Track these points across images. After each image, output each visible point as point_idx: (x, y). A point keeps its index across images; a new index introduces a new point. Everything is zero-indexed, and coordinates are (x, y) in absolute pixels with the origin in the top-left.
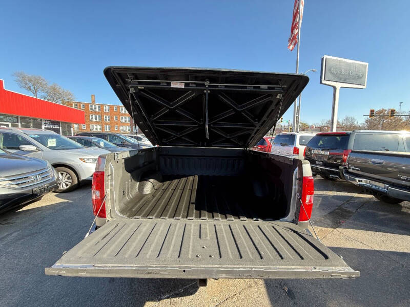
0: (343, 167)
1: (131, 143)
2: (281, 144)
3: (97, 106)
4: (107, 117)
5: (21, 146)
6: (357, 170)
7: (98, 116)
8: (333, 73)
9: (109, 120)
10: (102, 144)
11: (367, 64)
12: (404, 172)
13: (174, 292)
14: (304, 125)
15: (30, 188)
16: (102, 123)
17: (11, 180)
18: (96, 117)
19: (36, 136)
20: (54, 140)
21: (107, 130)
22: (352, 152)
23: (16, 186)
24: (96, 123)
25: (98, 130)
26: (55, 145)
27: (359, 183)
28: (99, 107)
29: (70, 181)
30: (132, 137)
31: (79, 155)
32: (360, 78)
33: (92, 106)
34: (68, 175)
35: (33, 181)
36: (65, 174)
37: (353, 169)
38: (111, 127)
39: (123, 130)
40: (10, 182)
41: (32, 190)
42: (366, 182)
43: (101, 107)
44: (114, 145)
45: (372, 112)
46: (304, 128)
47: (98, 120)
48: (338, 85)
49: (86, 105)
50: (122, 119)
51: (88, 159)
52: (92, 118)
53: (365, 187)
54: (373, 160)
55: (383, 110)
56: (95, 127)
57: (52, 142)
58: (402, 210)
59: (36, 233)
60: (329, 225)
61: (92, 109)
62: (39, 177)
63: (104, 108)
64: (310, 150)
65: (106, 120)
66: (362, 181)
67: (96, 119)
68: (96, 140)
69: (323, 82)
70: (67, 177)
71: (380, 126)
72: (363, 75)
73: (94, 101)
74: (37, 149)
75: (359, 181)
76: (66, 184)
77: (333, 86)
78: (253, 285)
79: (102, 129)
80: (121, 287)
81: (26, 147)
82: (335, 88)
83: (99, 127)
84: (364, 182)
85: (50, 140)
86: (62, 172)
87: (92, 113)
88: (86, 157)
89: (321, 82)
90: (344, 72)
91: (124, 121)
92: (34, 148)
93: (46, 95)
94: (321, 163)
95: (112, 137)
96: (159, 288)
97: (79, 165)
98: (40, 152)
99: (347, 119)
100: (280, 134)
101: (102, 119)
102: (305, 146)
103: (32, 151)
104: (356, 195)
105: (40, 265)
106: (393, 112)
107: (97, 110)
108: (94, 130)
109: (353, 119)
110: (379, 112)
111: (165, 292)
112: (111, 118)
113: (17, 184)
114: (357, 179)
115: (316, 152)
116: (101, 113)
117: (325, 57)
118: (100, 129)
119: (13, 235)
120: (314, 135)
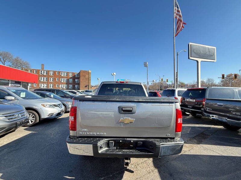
0: (203, 109)
1: (70, 96)
2: (167, 95)
3: (45, 72)
4: (52, 78)
5: (5, 97)
6: (210, 110)
7: (45, 78)
8: (196, 53)
9: (53, 81)
10: (52, 96)
11: (215, 48)
12: (237, 111)
13: (107, 176)
14: (182, 83)
15: (15, 122)
16: (48, 83)
17: (5, 116)
18: (44, 78)
19: (14, 91)
20: (24, 93)
21: (51, 87)
22: (207, 99)
23: (8, 120)
24: (43, 83)
25: (45, 87)
26: (24, 96)
27: (212, 117)
28: (46, 72)
29: (35, 119)
30: (70, 92)
31: (41, 102)
32: (212, 56)
33: (41, 72)
34: (33, 115)
35: (17, 117)
36: (31, 114)
37: (208, 109)
38: (54, 85)
39: (62, 87)
40: (5, 117)
41: (16, 123)
42: (216, 117)
43: (48, 72)
44: (60, 97)
45: (223, 76)
46: (182, 86)
47: (45, 81)
48: (200, 60)
49: (38, 71)
50: (62, 80)
51: (46, 105)
52: (41, 79)
53: (215, 120)
54: (218, 104)
55: (231, 75)
56: (43, 85)
57: (23, 95)
58: (238, 134)
59: (19, 149)
60: (195, 142)
61: (41, 73)
62: (20, 115)
63: (50, 73)
64: (184, 99)
65: (51, 81)
66: (213, 116)
67: (44, 80)
68: (48, 94)
69: (190, 58)
70: (32, 116)
71: (230, 85)
72: (214, 54)
73: (43, 68)
74: (15, 99)
75: (212, 116)
76: (31, 121)
77: (196, 60)
78: (151, 172)
79: (48, 86)
80: (77, 174)
81: (9, 98)
82: (197, 62)
83: (45, 85)
84: (215, 117)
85: (22, 93)
86: (30, 113)
87: (41, 76)
88: (45, 104)
89: (189, 58)
90: (202, 52)
91: (63, 82)
92: (13, 98)
93: (11, 64)
94: (191, 107)
95: (57, 92)
96: (98, 175)
97: (41, 109)
98: (16, 101)
99: (209, 80)
100: (166, 89)
101: (47, 80)
102: (181, 97)
103: (12, 100)
104: (213, 126)
105: (27, 165)
106: (236, 76)
107: (45, 74)
108: (42, 87)
109: (212, 80)
110: (229, 76)
111: (102, 176)
112: (54, 80)
113: (8, 119)
114: (211, 115)
115: (188, 100)
116: (48, 76)
117: (190, 44)
118: (46, 87)
119: (4, 150)
120: (186, 90)
